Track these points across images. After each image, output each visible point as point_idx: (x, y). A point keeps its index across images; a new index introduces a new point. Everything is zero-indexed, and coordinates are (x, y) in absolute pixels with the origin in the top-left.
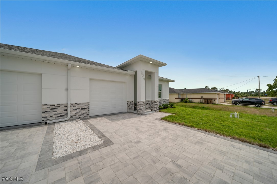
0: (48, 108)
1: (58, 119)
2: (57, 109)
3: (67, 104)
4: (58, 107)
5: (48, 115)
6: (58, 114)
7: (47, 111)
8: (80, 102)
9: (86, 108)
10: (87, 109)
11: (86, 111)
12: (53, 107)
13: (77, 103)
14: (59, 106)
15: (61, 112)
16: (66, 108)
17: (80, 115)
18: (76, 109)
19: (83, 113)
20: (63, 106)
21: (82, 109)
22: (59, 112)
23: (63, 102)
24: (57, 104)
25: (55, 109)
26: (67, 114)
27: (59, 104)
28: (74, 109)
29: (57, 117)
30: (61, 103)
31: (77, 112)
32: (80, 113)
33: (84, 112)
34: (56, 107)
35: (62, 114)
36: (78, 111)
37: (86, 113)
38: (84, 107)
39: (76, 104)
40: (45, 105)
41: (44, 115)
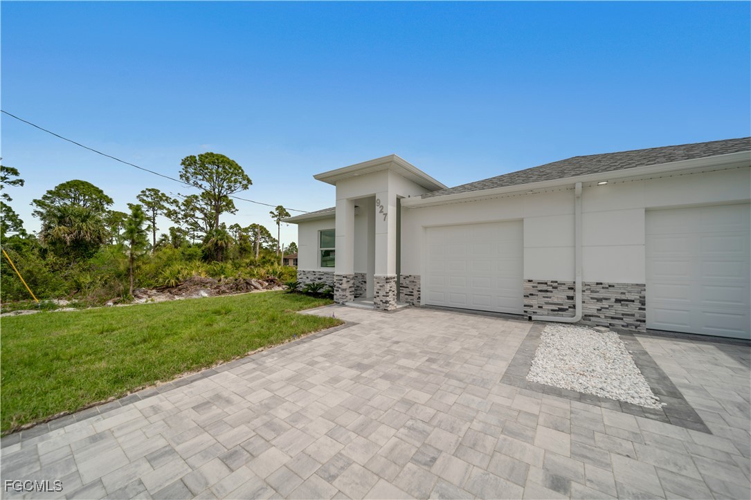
0: (533, 287)
1: (554, 315)
2: (552, 292)
3: (574, 282)
4: (553, 288)
5: (533, 301)
6: (555, 304)
7: (532, 295)
8: (611, 282)
9: (633, 301)
10: (637, 304)
11: (633, 308)
12: (544, 287)
13: (601, 284)
14: (556, 285)
15: (560, 301)
16: (571, 293)
17: (612, 318)
18: (599, 300)
19: (623, 314)
20: (565, 287)
21: (617, 301)
22: (556, 301)
23: (566, 278)
24: (552, 282)
25: (547, 291)
26: (574, 307)
27: (556, 282)
28: (592, 298)
29: (553, 310)
30: (560, 280)
31: (602, 308)
32: (611, 313)
33: (626, 310)
34: (550, 289)
35: (562, 305)
36: (605, 304)
37: (633, 315)
38: (623, 297)
39: (597, 284)
40: (530, 281)
41: (527, 301)
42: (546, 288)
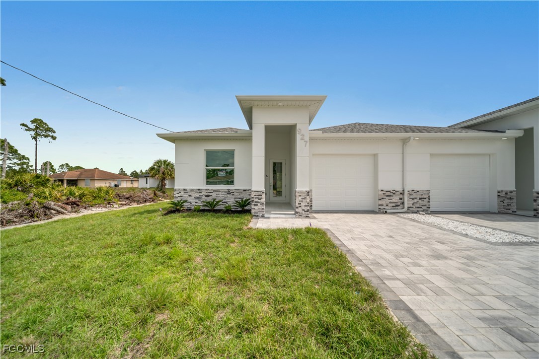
0: (384, 194)
1: (394, 209)
2: (392, 196)
3: (403, 190)
4: (393, 194)
5: (384, 202)
6: (394, 203)
7: (383, 198)
8: (418, 189)
9: (426, 198)
10: (427, 200)
11: (425, 202)
12: (388, 194)
13: (414, 190)
14: (394, 192)
15: (396, 201)
16: (401, 196)
17: (418, 208)
18: (413, 199)
19: (422, 205)
20: (398, 193)
21: (420, 199)
22: (394, 201)
23: (399, 188)
24: (393, 190)
25: (390, 196)
26: (403, 203)
27: (395, 190)
28: (410, 198)
29: (393, 206)
30: (396, 189)
31: (414, 203)
32: (417, 205)
33: (424, 203)
34: (392, 194)
35: (397, 203)
36: (415, 201)
37: (426, 205)
38: (422, 197)
39: (412, 191)
40: (382, 190)
41: (380, 202)
42: (390, 194)
